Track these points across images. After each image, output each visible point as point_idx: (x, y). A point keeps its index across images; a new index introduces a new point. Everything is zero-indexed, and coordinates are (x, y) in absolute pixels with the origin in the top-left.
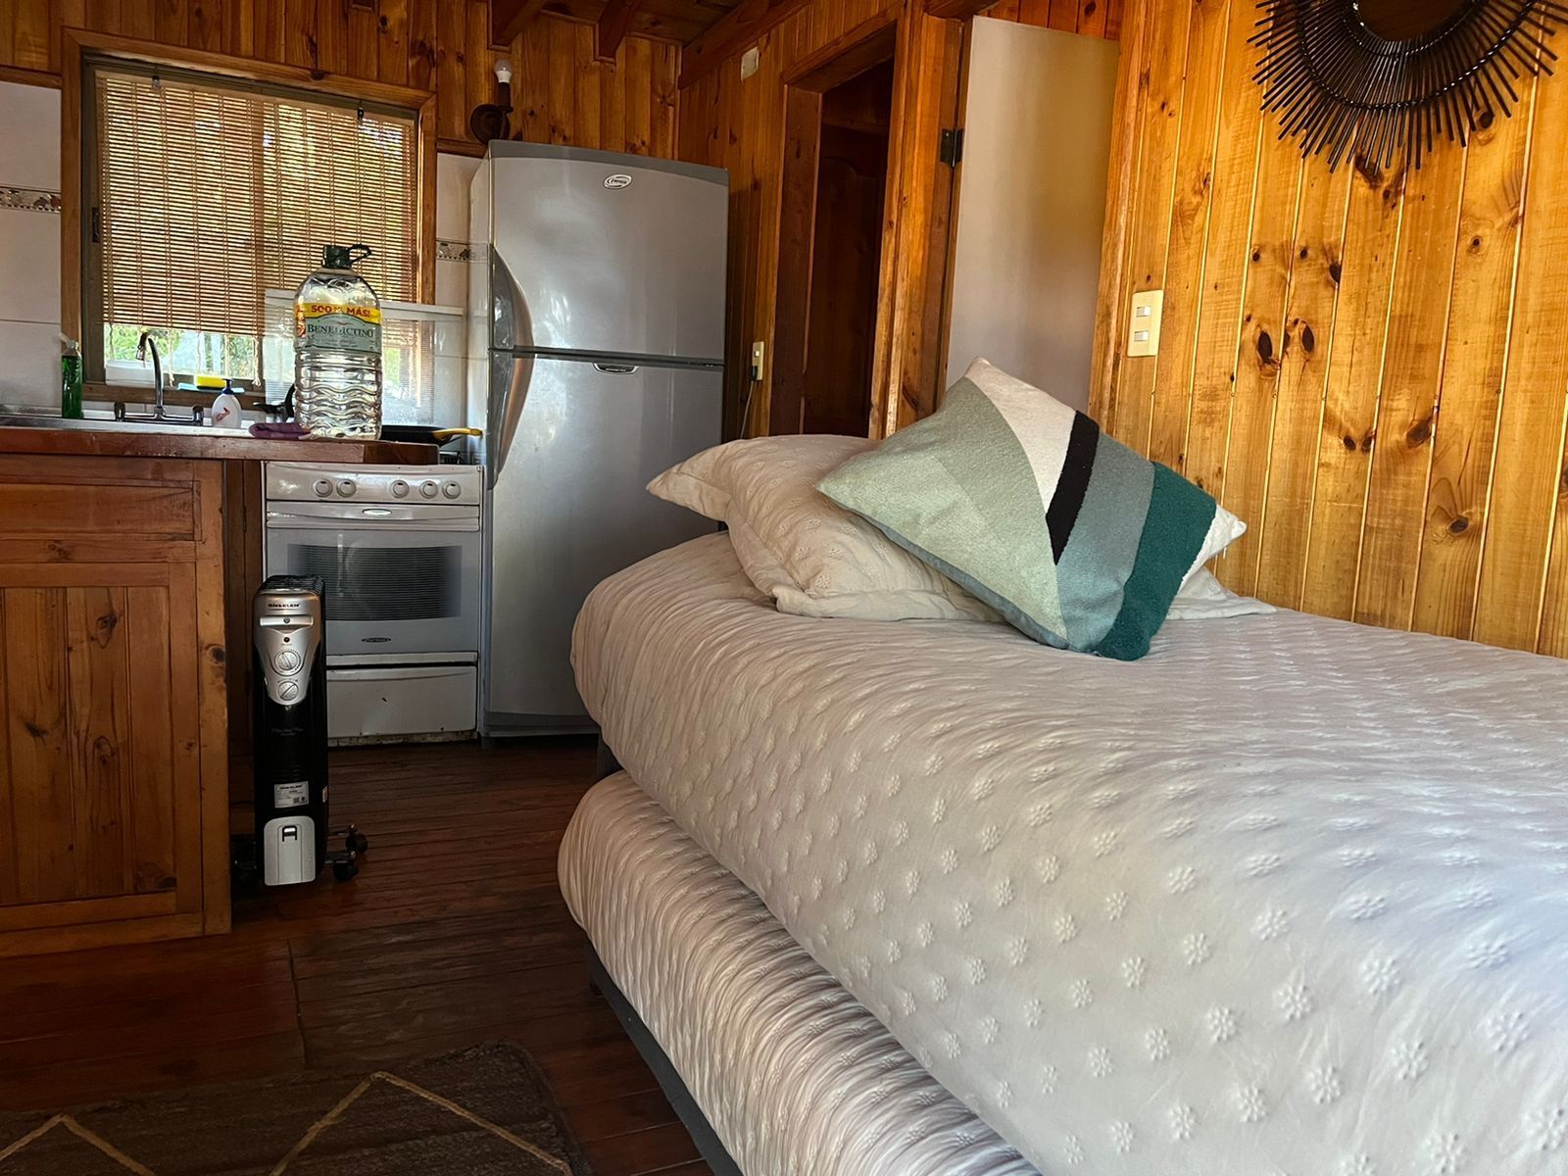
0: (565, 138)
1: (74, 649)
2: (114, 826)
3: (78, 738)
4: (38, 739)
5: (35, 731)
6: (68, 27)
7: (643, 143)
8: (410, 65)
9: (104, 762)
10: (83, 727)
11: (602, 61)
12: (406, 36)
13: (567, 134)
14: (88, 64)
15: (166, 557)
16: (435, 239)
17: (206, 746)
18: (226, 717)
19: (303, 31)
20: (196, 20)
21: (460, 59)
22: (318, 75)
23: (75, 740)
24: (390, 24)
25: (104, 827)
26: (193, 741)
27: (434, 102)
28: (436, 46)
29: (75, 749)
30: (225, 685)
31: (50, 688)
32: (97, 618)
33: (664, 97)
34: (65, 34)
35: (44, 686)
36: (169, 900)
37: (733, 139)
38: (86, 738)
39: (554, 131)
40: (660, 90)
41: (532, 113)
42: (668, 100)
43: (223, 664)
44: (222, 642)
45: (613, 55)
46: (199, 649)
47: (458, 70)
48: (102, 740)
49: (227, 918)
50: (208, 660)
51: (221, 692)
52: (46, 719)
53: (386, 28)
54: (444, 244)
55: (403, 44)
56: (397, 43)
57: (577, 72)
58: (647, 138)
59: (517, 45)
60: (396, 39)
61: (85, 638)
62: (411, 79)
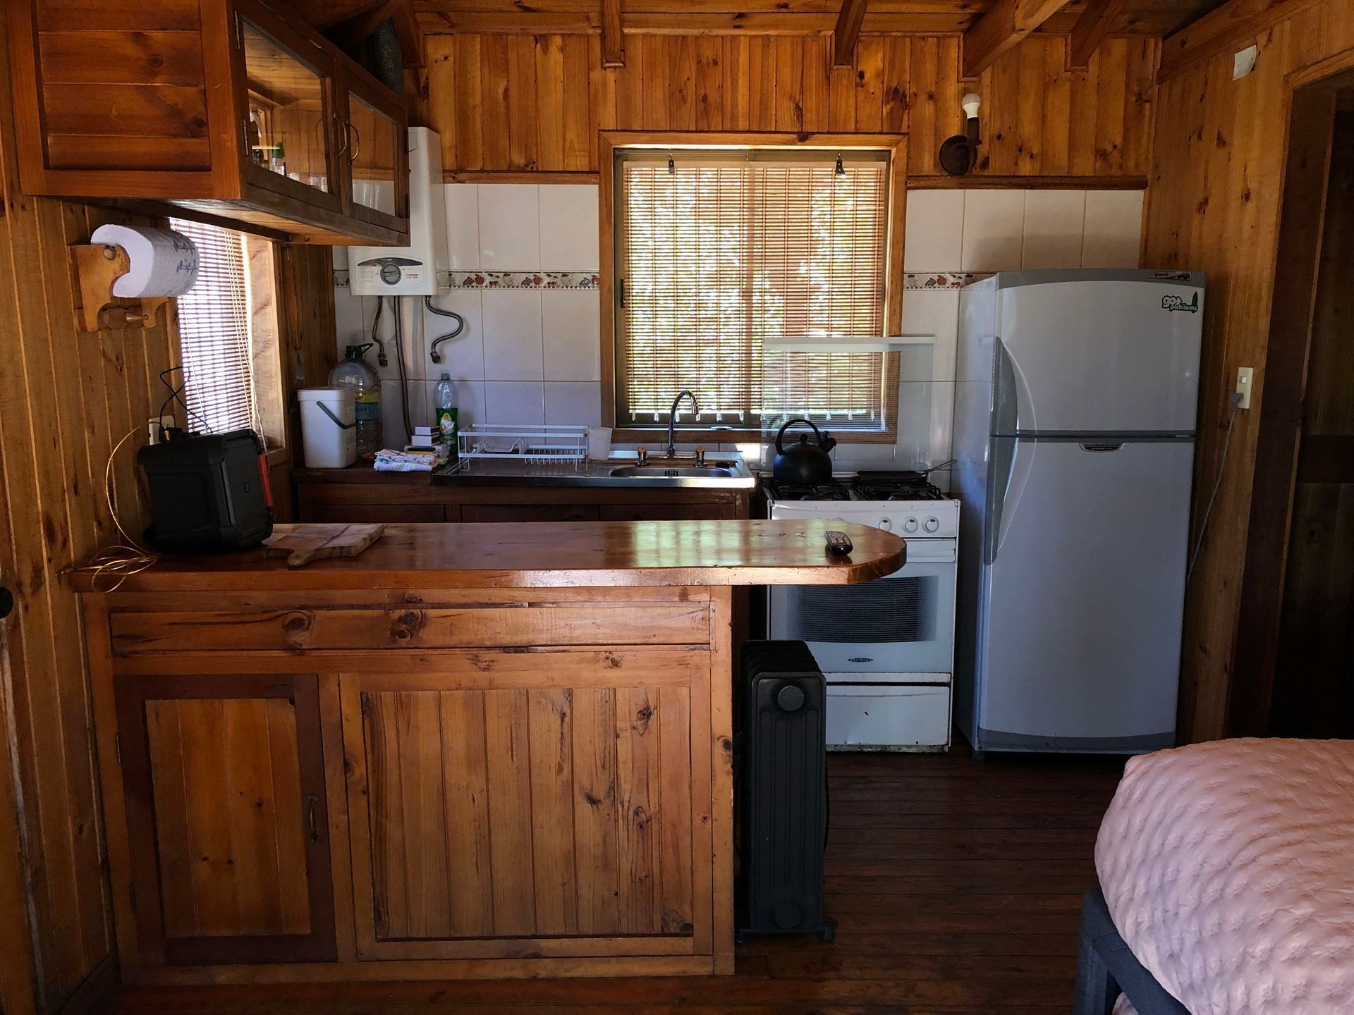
0: (1032, 156)
1: (621, 736)
2: (647, 878)
3: (623, 808)
4: (595, 806)
5: (592, 801)
6: (605, 131)
7: (1115, 147)
8: (884, 112)
9: (641, 827)
10: (626, 798)
11: (1073, 72)
12: (881, 85)
13: (1035, 151)
14: (618, 157)
15: (688, 664)
16: (903, 273)
17: (716, 821)
18: (732, 797)
19: (791, 98)
20: (702, 105)
21: (931, 97)
22: (803, 137)
23: (620, 809)
24: (867, 76)
25: (640, 879)
26: (707, 815)
27: (906, 144)
28: (909, 89)
29: (620, 817)
30: (732, 770)
31: (603, 767)
32: (637, 712)
33: (1140, 94)
34: (601, 137)
35: (599, 764)
36: (687, 944)
37: (1221, 142)
38: (628, 807)
39: (1020, 150)
40: (1136, 88)
41: (999, 137)
42: (1145, 97)
43: (731, 753)
44: (729, 735)
45: (1086, 64)
46: (712, 739)
47: (928, 109)
48: (640, 809)
49: (732, 962)
50: (719, 749)
51: (728, 775)
52: (600, 792)
53: (864, 81)
54: (911, 276)
55: (879, 94)
56: (873, 93)
57: (1048, 84)
58: (1118, 141)
59: (987, 75)
60: (872, 91)
61: (628, 728)
62: (885, 124)
